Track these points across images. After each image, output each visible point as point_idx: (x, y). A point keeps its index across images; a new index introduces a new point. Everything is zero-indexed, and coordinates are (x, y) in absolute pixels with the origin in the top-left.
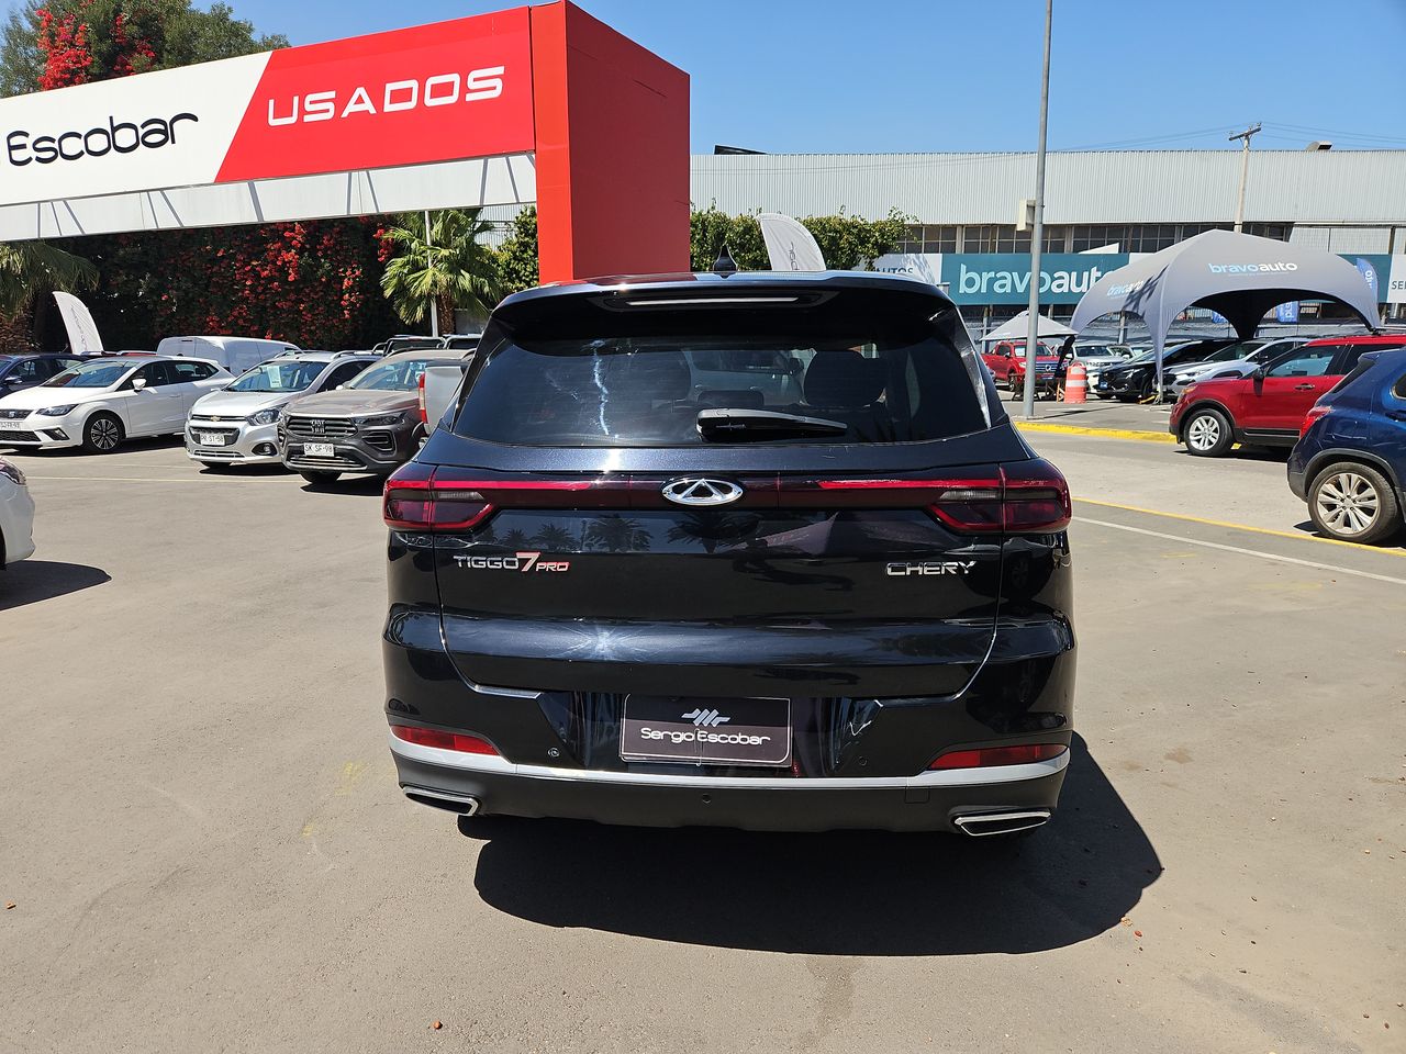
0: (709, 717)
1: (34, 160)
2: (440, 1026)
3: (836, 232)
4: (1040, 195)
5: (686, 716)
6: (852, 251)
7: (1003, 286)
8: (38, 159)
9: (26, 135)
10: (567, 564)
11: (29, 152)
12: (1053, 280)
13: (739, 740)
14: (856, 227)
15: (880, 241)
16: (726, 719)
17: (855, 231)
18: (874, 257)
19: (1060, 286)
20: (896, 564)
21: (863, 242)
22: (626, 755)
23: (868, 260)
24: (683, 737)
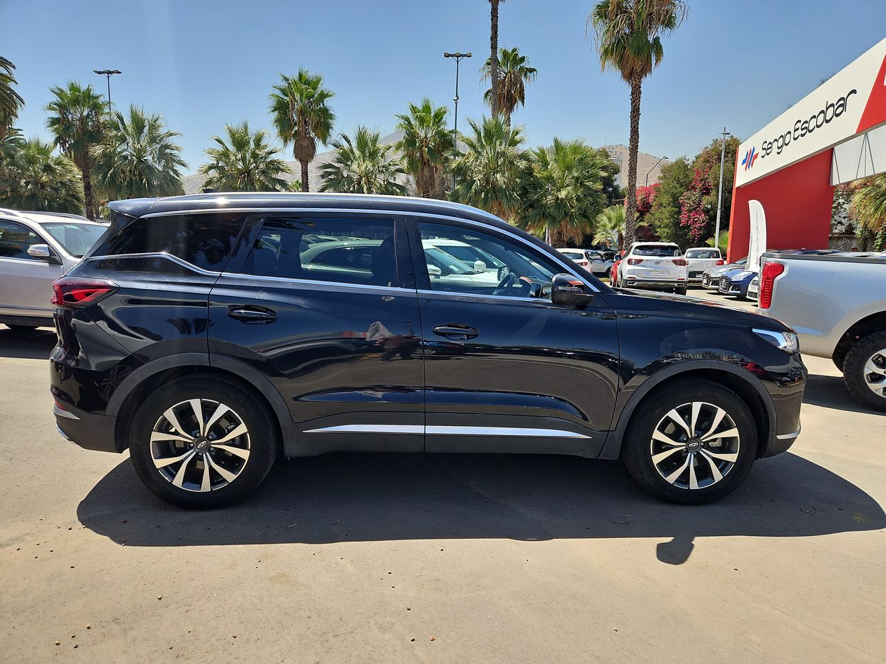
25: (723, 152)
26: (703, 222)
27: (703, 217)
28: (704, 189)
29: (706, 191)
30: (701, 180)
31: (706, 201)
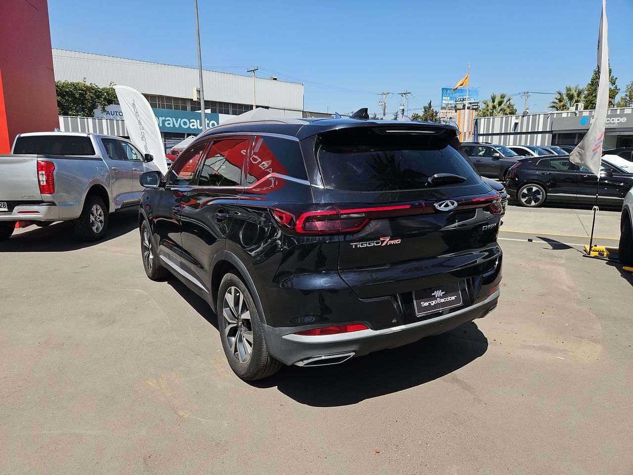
3: (83, 91)
4: (201, 86)
5: (432, 295)
6: (93, 101)
7: (169, 124)
10: (400, 240)
12: (190, 123)
14: (94, 89)
15: (107, 97)
16: (444, 292)
17: (94, 91)
18: (105, 105)
19: (193, 126)
21: (99, 97)
22: (419, 315)
23: (102, 106)
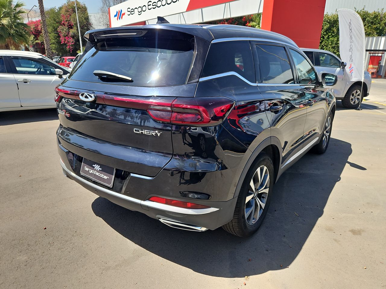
0: (97, 167)
1: (152, 8)
2: (45, 228)
5: (93, 165)
8: (153, 8)
9: (151, 2)
11: (151, 7)
13: (102, 176)
16: (101, 169)
20: (136, 129)
24: (91, 172)
25: (76, 7)
26: (73, 42)
27: (71, 40)
28: (69, 26)
29: (70, 27)
30: (67, 21)
31: (72, 32)
